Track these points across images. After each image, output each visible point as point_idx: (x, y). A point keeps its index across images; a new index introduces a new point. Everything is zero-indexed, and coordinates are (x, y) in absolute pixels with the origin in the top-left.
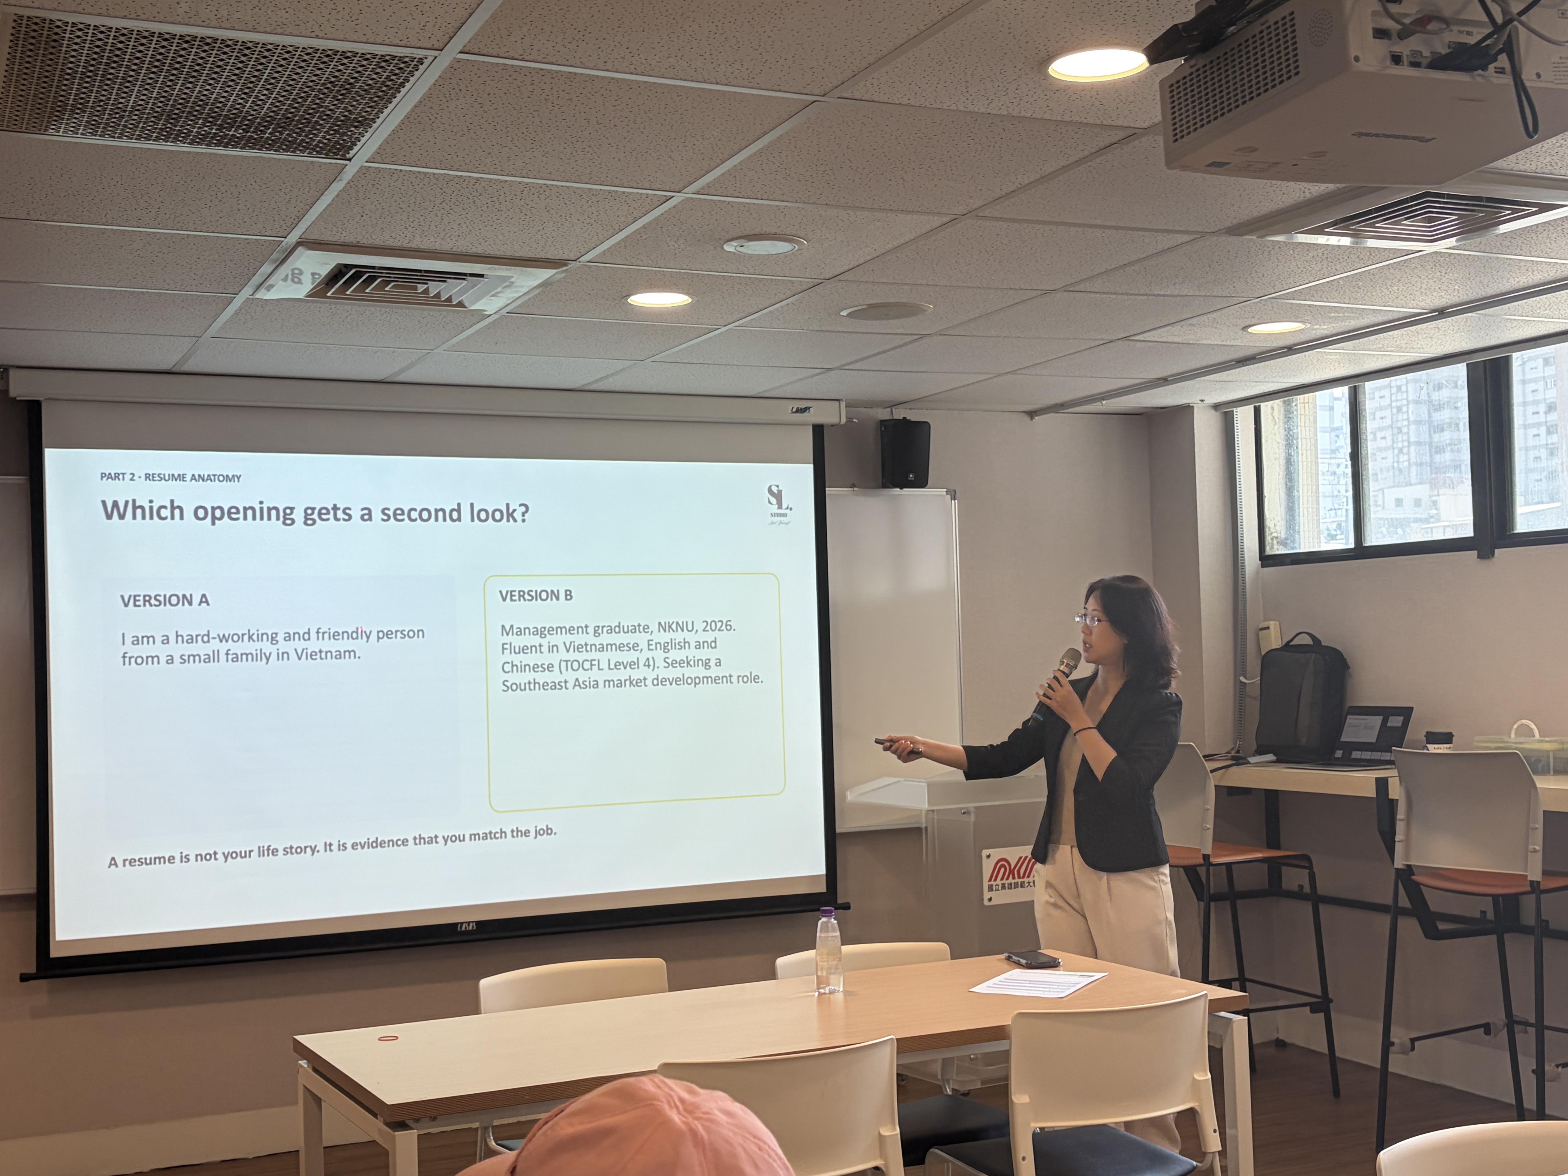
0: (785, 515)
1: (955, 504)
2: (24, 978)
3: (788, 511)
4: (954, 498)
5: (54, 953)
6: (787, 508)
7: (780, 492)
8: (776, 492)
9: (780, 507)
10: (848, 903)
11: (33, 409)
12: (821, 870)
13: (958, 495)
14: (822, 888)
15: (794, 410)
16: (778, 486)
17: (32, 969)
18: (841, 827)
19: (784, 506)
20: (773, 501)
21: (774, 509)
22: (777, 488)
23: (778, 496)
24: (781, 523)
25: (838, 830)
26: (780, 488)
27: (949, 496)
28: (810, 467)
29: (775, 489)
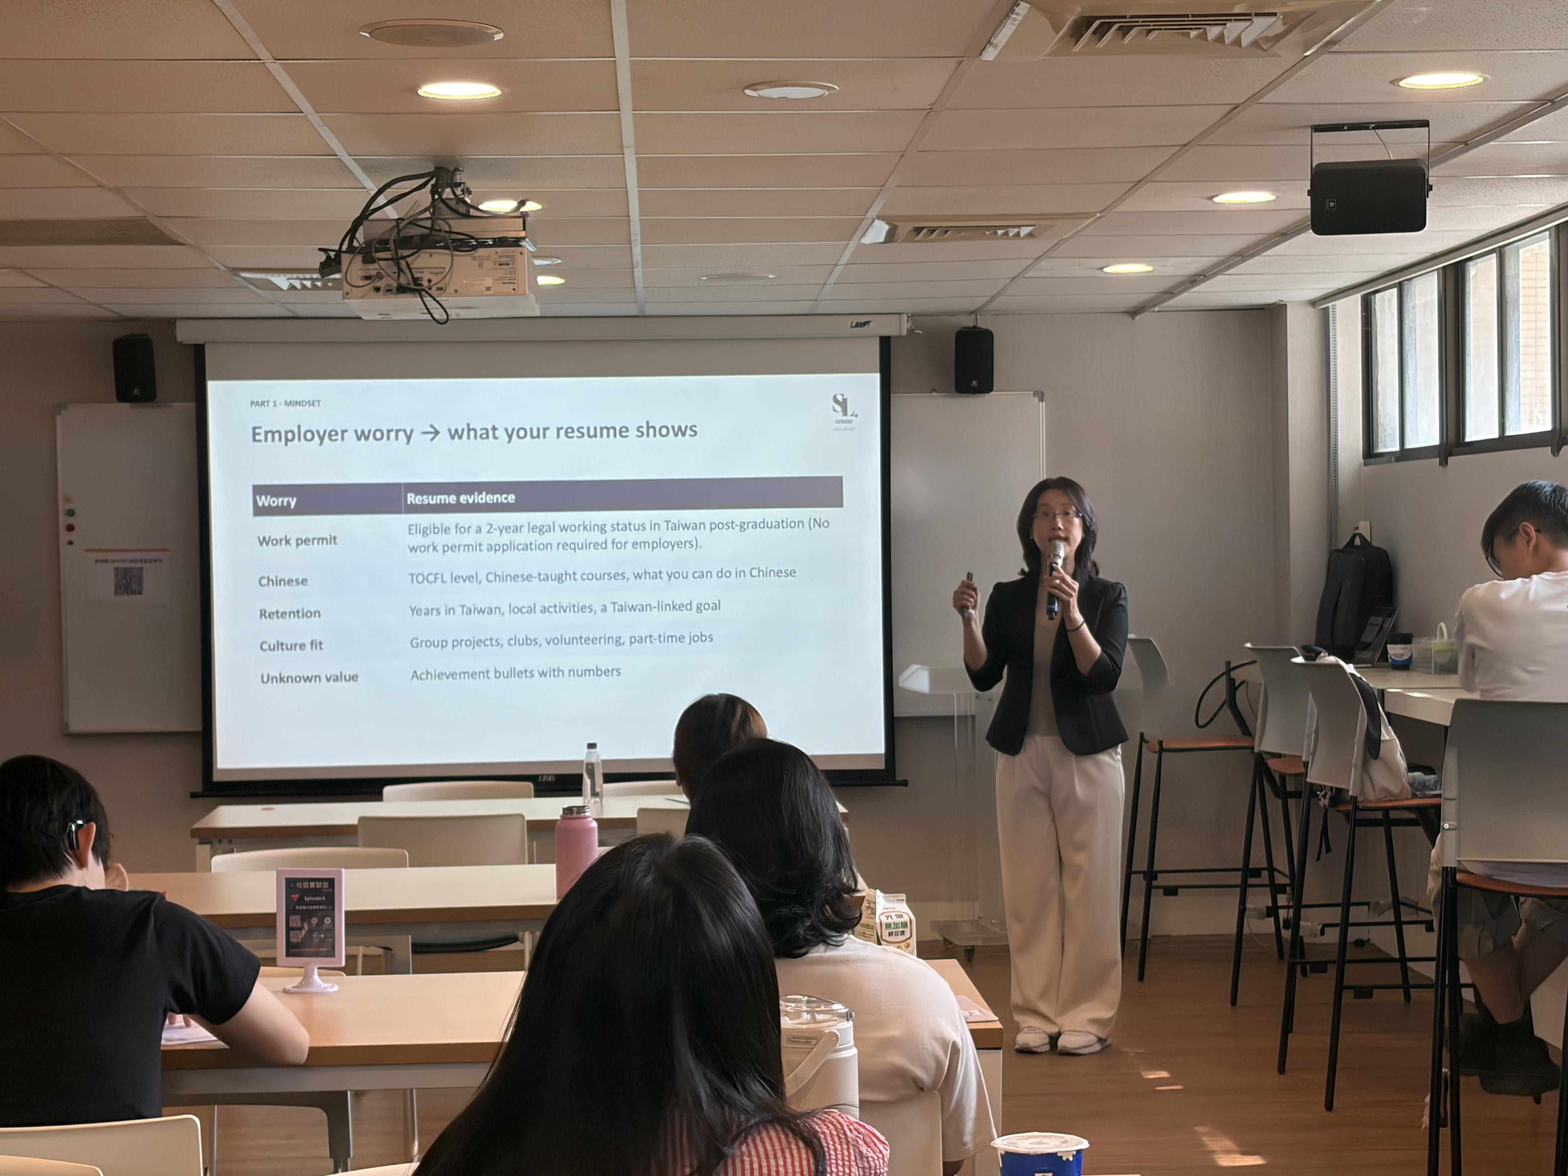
0: (850, 422)
1: (1042, 405)
2: (194, 795)
3: (853, 418)
4: (1041, 400)
5: (216, 778)
6: (852, 415)
7: (845, 400)
8: (841, 400)
9: (845, 413)
10: (907, 780)
11: (199, 351)
12: (881, 749)
13: (1046, 397)
14: (882, 766)
15: (854, 324)
16: (843, 395)
17: (198, 788)
18: (898, 712)
19: (849, 413)
20: (838, 408)
21: (840, 416)
22: (841, 397)
23: (844, 404)
24: (846, 429)
25: (895, 715)
26: (845, 397)
27: (1036, 399)
28: (877, 376)
29: (840, 398)
